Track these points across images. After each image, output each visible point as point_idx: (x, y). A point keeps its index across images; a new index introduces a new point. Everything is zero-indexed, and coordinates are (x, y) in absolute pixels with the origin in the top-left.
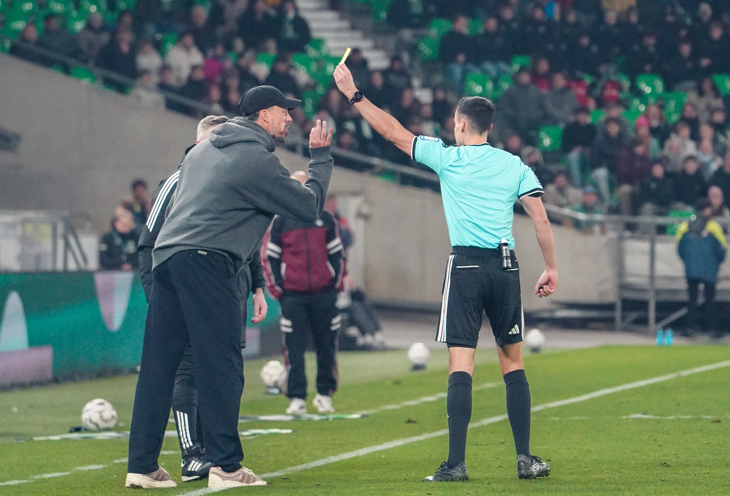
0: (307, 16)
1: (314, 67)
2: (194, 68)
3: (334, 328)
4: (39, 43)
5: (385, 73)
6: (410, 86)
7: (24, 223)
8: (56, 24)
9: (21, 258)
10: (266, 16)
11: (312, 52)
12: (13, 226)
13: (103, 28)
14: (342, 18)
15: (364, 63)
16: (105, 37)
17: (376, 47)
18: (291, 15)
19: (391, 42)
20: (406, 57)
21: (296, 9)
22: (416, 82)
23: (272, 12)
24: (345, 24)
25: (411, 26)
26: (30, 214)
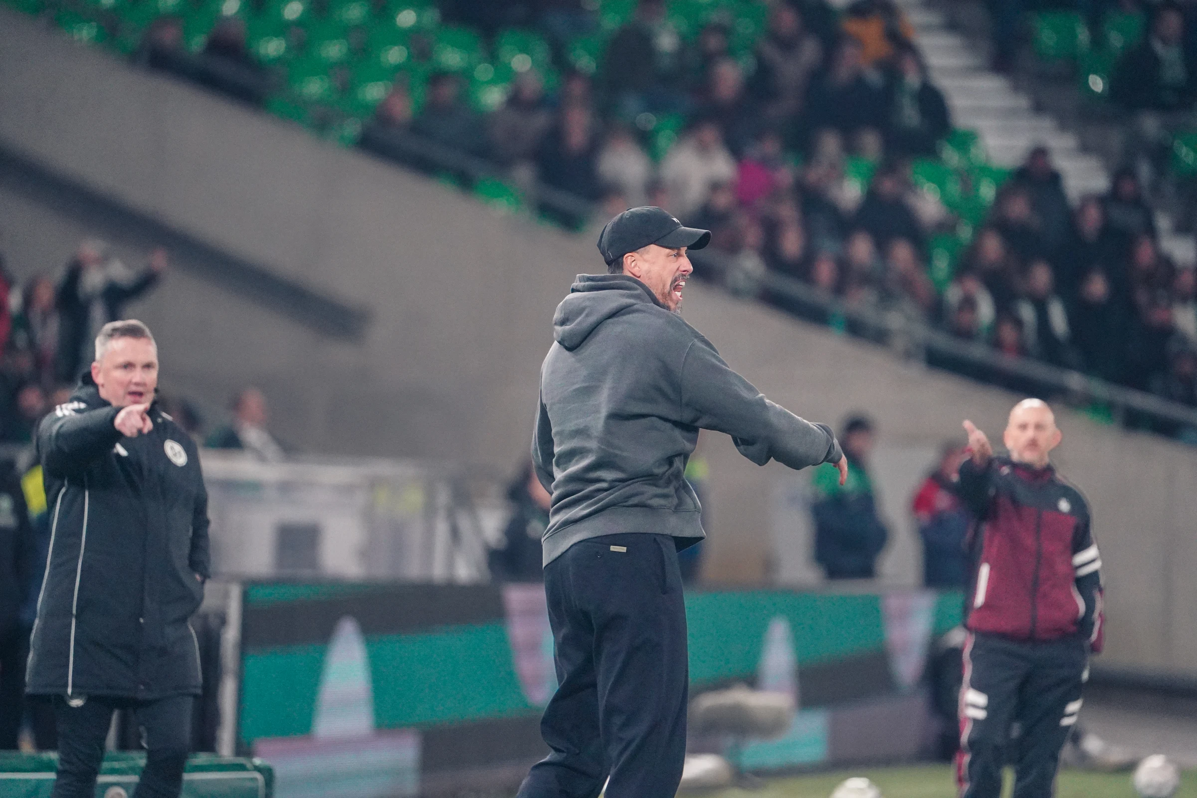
0: (944, 83)
1: (954, 188)
2: (715, 186)
3: (1066, 722)
4: (416, 128)
5: (1103, 201)
6: (1151, 231)
7: (373, 484)
8: (448, 91)
9: (365, 554)
10: (859, 81)
11: (951, 156)
12: (348, 489)
13: (541, 102)
14: (1016, 88)
15: (1054, 179)
16: (540, 121)
17: (1085, 149)
18: (912, 80)
19: (1116, 138)
20: (1145, 171)
21: (923, 68)
22: (1163, 222)
23: (874, 77)
24: (1022, 102)
25: (1160, 106)
26: (384, 468)
